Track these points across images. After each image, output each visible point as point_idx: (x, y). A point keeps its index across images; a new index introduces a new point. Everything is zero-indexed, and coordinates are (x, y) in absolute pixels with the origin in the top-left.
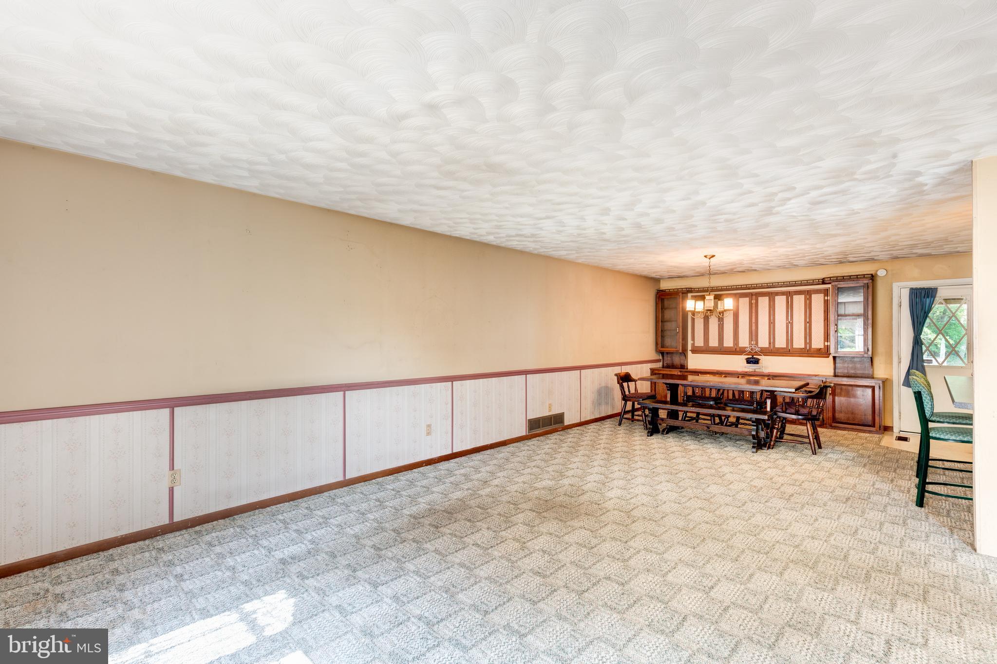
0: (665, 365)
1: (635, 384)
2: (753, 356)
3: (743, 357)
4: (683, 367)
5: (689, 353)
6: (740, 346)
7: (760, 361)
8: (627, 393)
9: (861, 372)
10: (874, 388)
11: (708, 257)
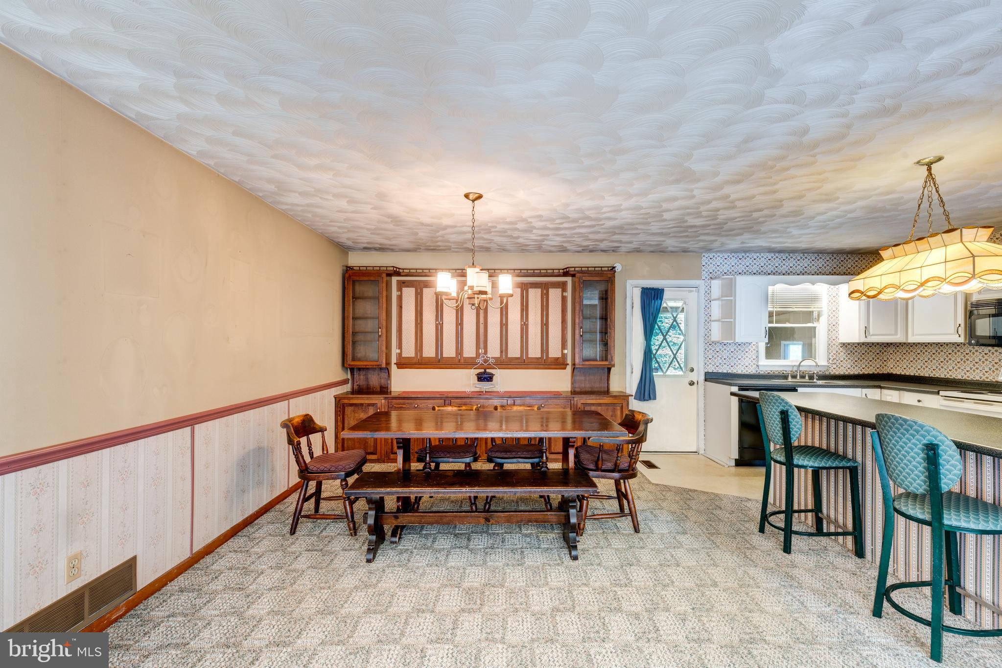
0: (356, 387)
1: (323, 437)
2: (485, 370)
3: (473, 373)
4: (384, 390)
5: (394, 368)
6: (465, 356)
7: (494, 378)
8: (308, 459)
9: (598, 386)
10: (622, 406)
11: (471, 197)
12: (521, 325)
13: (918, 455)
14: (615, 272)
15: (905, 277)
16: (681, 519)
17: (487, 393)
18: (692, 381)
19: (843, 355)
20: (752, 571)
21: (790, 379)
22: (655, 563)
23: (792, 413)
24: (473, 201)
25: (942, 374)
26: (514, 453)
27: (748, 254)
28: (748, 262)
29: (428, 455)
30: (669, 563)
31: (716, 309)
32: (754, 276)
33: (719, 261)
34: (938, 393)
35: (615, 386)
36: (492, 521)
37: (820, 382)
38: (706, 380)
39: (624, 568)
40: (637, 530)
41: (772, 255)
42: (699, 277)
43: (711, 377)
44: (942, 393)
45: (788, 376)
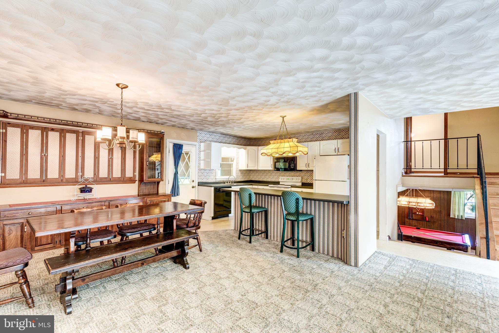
2: (86, 186)
3: (77, 188)
6: (66, 177)
7: (93, 190)
9: (152, 191)
10: (168, 200)
11: (120, 86)
12: (109, 159)
13: (294, 202)
14: (164, 134)
15: (279, 150)
16: (212, 242)
17: (89, 200)
18: (193, 186)
19: (240, 174)
20: (247, 251)
21: (226, 183)
22: (218, 259)
23: (252, 194)
24: (122, 88)
25: (265, 180)
26: (139, 229)
27: (213, 134)
28: (213, 137)
29: (88, 239)
30: (222, 258)
31: (202, 155)
32: (215, 143)
33: (203, 135)
34: (268, 186)
35: (161, 191)
36: (145, 264)
37: (235, 184)
38: (198, 185)
39: (209, 265)
40: (201, 250)
41: (221, 135)
42: (196, 141)
43: (200, 184)
44: (269, 185)
45: (225, 182)
